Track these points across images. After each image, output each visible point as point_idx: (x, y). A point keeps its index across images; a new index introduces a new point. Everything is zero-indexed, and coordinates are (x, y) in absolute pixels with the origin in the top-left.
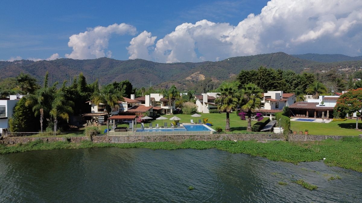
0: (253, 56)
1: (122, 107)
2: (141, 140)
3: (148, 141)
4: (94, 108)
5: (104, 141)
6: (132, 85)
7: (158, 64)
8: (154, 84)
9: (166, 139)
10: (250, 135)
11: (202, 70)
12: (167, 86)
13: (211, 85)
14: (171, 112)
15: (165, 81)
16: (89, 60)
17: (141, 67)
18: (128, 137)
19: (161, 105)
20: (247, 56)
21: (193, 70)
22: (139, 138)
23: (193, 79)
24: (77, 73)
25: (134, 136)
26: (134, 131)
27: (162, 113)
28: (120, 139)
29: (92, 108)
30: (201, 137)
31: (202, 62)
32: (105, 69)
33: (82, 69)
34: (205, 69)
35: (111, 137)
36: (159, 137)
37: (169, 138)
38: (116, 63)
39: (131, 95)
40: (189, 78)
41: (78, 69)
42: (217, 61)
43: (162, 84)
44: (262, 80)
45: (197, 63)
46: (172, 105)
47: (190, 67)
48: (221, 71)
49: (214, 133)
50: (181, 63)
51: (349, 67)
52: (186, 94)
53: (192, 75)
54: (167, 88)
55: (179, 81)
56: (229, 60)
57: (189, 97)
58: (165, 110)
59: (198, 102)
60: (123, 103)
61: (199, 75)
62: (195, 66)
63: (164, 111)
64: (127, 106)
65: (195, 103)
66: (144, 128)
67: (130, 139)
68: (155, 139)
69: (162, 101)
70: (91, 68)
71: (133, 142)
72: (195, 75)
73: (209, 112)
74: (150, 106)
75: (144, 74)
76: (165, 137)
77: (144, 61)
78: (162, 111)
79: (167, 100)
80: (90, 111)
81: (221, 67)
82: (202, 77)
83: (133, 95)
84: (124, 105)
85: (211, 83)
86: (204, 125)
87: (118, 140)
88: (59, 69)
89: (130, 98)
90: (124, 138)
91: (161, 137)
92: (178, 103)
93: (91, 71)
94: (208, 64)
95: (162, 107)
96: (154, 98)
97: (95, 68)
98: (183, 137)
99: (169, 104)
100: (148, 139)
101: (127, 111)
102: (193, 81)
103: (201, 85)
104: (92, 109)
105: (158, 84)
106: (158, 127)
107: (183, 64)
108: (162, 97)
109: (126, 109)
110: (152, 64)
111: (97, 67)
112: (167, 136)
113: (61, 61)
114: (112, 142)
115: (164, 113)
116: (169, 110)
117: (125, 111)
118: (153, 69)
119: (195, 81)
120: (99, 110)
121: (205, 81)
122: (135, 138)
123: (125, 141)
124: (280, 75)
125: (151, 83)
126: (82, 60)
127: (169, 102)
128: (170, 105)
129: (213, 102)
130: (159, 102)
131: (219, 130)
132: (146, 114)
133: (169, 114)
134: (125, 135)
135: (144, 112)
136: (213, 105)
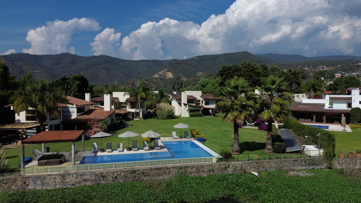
0: (219, 55)
1: (69, 112)
2: (88, 181)
3: (102, 182)
4: (19, 115)
5: (13, 187)
6: (87, 80)
7: (124, 61)
8: (120, 82)
9: (135, 177)
10: (275, 162)
11: (170, 68)
12: (134, 83)
13: (180, 83)
14: (141, 117)
15: (132, 79)
16: (48, 55)
17: (106, 63)
18: (63, 176)
19: (127, 106)
20: (213, 55)
21: (160, 67)
22: (85, 178)
23: (160, 76)
24: (34, 69)
25: (76, 173)
26: (75, 161)
27: (129, 118)
28: (47, 180)
29: (16, 115)
30: (197, 169)
31: (169, 60)
32: (67, 65)
33: (40, 65)
34: (173, 67)
35: (28, 178)
36: (123, 174)
37: (141, 174)
38: (78, 59)
39: (86, 94)
40: (156, 76)
41: (36, 65)
42: (184, 59)
43: (128, 81)
44: (246, 77)
45: (164, 61)
46: (142, 107)
47: (157, 64)
48: (189, 69)
49: (219, 160)
50: (147, 60)
51: (308, 67)
52: (157, 92)
53: (160, 73)
54: (133, 85)
55: (146, 78)
56: (196, 58)
57: (160, 96)
58: (133, 113)
59: (174, 103)
60: (70, 106)
61: (167, 73)
62: (162, 64)
63: (131, 116)
64: (75, 110)
65: (171, 104)
66: (97, 152)
67: (66, 180)
68: (116, 178)
69: (129, 102)
70: (51, 64)
71: (73, 185)
72: (163, 72)
73: (190, 115)
74: (111, 110)
75: (109, 71)
76: (134, 172)
77: (109, 57)
78: (129, 114)
79: (135, 100)
80: (12, 120)
81: (188, 65)
82: (170, 75)
83: (89, 94)
84: (71, 110)
85: (180, 81)
86: (192, 141)
87: (43, 184)
88: (14, 64)
89: (85, 100)
90: (55, 178)
91: (127, 173)
92: (149, 104)
93: (51, 68)
94: (176, 62)
95: (129, 109)
96: (118, 98)
97: (55, 64)
98: (167, 172)
99: (137, 105)
100: (102, 178)
101: (75, 119)
102: (161, 79)
103: (170, 83)
104: (17, 117)
105: (123, 82)
106: (121, 149)
107: (150, 61)
108: (128, 96)
109: (74, 116)
110: (117, 61)
111: (58, 63)
112: (138, 170)
113: (16, 56)
114: (30, 187)
115: (131, 117)
116: (137, 114)
117: (73, 118)
118: (119, 66)
119: (163, 79)
120: (28, 118)
121: (173, 78)
122: (77, 178)
123: (56, 185)
124: (265, 71)
125: (116, 81)
126: (41, 55)
127: (137, 104)
128: (139, 107)
129: (193, 103)
130: (125, 103)
131: (226, 156)
132: (105, 122)
133: (138, 118)
134: (57, 173)
135: (101, 120)
136: (194, 106)
